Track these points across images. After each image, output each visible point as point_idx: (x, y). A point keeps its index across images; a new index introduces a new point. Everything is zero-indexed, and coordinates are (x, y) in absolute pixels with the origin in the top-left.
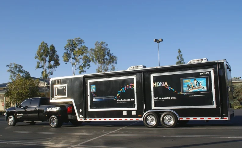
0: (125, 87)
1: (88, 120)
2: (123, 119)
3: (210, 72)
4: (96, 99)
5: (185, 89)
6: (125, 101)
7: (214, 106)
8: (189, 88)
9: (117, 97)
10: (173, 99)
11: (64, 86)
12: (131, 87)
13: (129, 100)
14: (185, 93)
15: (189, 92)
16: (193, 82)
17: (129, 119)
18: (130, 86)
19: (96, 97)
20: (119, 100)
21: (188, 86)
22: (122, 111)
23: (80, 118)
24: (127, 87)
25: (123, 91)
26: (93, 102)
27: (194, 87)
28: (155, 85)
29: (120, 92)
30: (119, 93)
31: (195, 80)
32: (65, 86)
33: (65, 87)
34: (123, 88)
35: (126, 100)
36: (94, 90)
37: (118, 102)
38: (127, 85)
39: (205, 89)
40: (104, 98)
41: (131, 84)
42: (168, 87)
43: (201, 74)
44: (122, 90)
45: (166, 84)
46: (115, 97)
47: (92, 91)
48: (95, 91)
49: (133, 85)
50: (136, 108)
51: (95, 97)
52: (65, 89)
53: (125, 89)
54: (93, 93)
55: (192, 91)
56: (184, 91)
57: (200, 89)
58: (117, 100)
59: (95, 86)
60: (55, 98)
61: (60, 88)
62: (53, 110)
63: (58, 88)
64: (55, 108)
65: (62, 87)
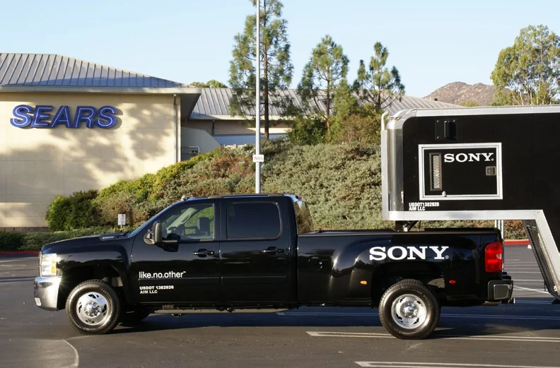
11: (488, 151)
32: (494, 150)
33: (494, 156)
52: (493, 163)
60: (428, 205)
61: (462, 158)
62: (408, 256)
63: (449, 158)
64: (421, 250)
65: (471, 155)
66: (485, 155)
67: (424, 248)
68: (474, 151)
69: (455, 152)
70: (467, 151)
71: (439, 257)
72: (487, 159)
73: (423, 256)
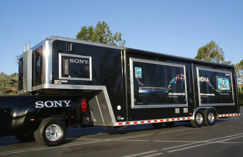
0: (176, 77)
1: (132, 123)
2: (176, 119)
3: (230, 74)
4: (143, 89)
5: (219, 87)
6: (177, 96)
7: (234, 104)
8: (221, 86)
9: (168, 89)
10: (213, 96)
12: (181, 78)
13: (180, 94)
14: (219, 91)
15: (221, 90)
16: (223, 80)
17: (181, 119)
18: (181, 76)
19: (143, 86)
20: (171, 93)
21: (221, 84)
22: (174, 109)
23: (117, 121)
24: (178, 78)
25: (174, 82)
26: (140, 95)
27: (223, 86)
28: (200, 80)
29: (171, 83)
30: (170, 85)
31: (224, 80)
33: (89, 62)
34: (174, 79)
35: (178, 94)
36: (139, 75)
37: (170, 95)
38: (178, 76)
39: (229, 88)
40: (154, 89)
41: (182, 75)
42: (209, 83)
43: (226, 75)
44: (173, 80)
45: (208, 80)
46: (166, 89)
47: (136, 76)
48: (141, 77)
49: (183, 76)
50: (187, 105)
51: (141, 86)
52: (88, 65)
53: (176, 80)
54: (138, 80)
55: (223, 89)
56: (219, 89)
57: (226, 88)
58: (169, 94)
59: (140, 70)
60: (63, 81)
61: (77, 61)
62: (54, 105)
63: (72, 61)
64: (59, 102)
65: (80, 60)
66: (85, 61)
67: (61, 101)
68: (82, 59)
69: (74, 58)
70: (79, 59)
71: (67, 105)
72: (86, 63)
73: (61, 105)
